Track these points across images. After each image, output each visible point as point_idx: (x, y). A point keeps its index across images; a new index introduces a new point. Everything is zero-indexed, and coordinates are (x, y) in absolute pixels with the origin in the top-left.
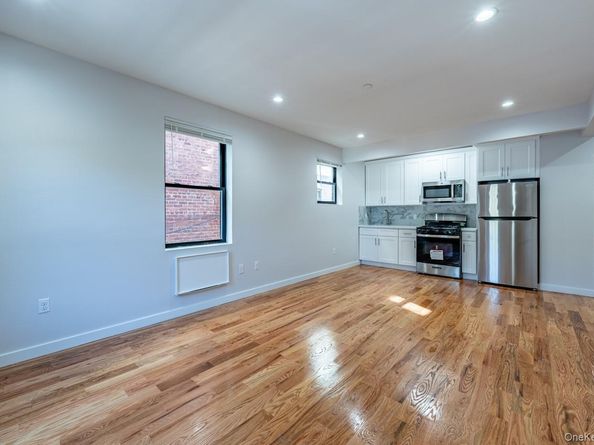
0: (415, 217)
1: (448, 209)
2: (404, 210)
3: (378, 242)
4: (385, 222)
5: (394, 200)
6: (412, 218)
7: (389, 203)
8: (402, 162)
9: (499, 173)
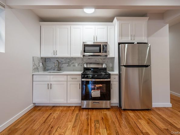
0: (76, 65)
1: (96, 61)
2: (70, 61)
3: (50, 87)
4: (56, 69)
5: (62, 53)
6: (75, 66)
7: (59, 55)
8: (69, 27)
9: (130, 38)
